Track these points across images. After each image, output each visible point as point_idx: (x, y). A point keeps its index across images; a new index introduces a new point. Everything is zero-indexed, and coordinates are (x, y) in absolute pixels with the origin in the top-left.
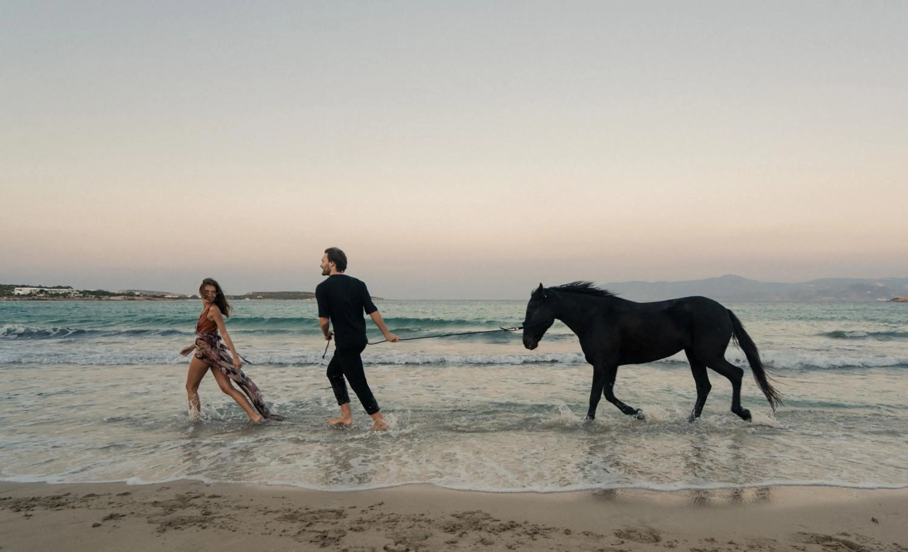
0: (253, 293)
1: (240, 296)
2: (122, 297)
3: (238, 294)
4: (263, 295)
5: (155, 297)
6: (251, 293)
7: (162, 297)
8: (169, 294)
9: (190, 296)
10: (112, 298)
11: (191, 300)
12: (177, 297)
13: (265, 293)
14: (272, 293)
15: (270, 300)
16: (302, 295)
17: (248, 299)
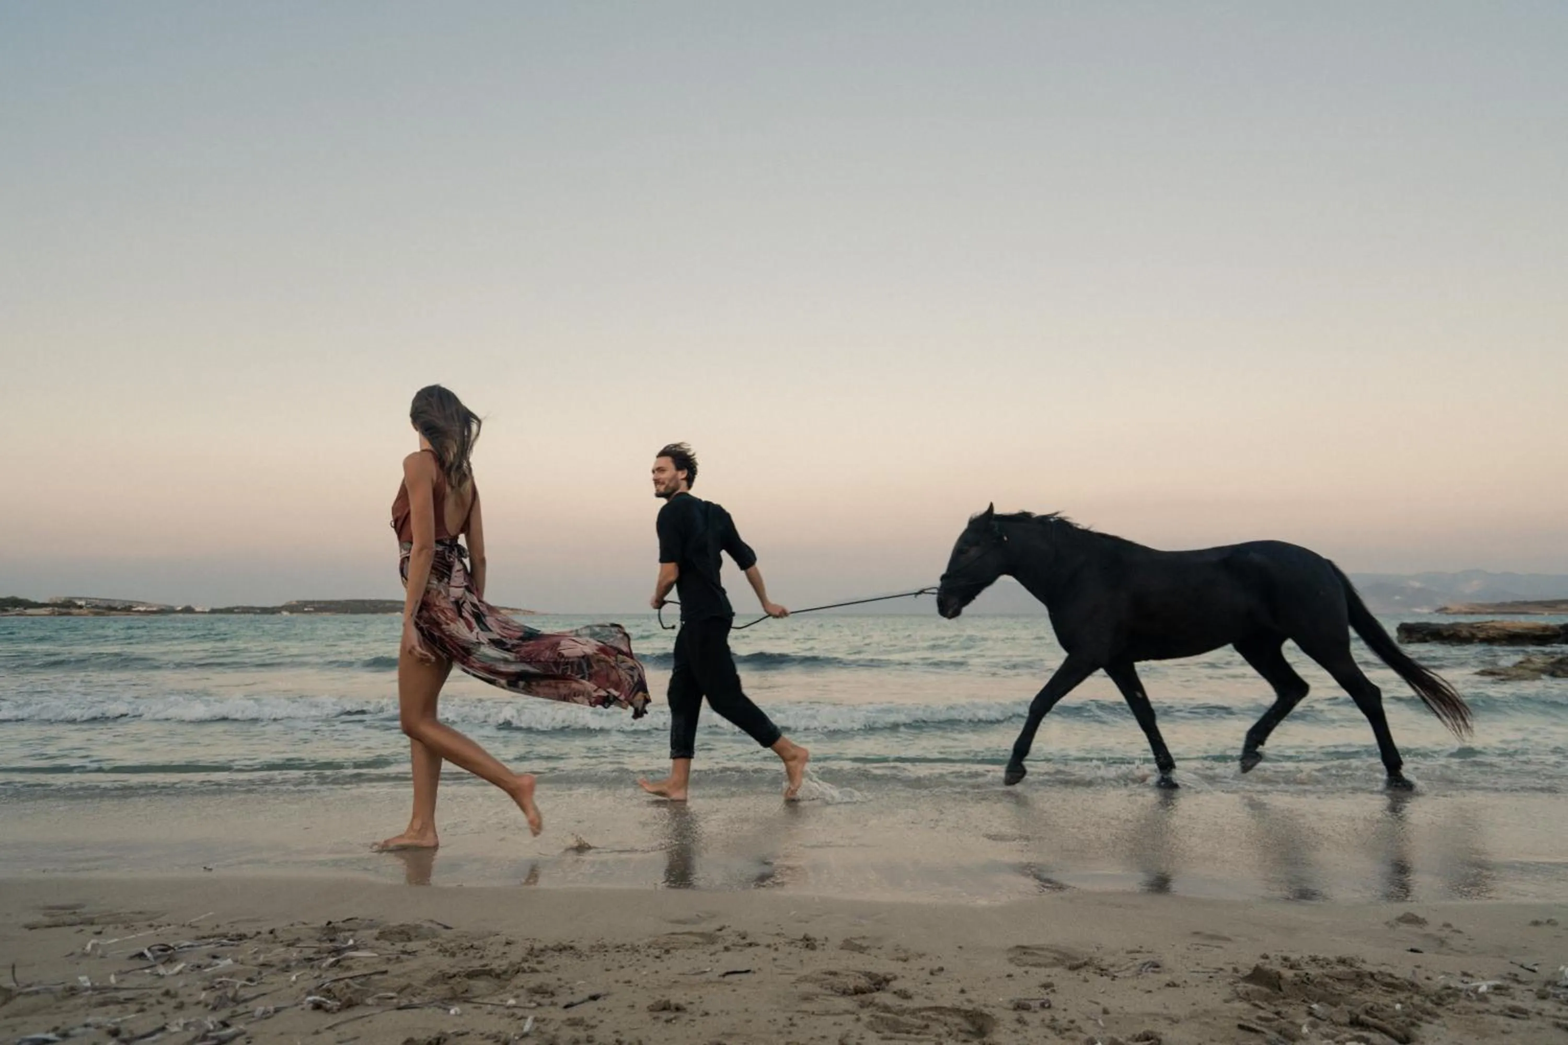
0: (298, 602)
1: (273, 608)
2: (51, 608)
3: (270, 604)
4: (316, 605)
5: (111, 609)
6: (294, 603)
7: (128, 609)
8: (143, 604)
9: (179, 608)
10: (29, 611)
11: (181, 615)
12: (155, 609)
13: (319, 602)
14: (331, 602)
15: (326, 615)
16: (388, 604)
17: (285, 613)
